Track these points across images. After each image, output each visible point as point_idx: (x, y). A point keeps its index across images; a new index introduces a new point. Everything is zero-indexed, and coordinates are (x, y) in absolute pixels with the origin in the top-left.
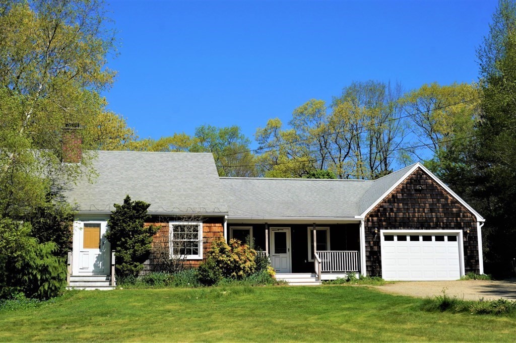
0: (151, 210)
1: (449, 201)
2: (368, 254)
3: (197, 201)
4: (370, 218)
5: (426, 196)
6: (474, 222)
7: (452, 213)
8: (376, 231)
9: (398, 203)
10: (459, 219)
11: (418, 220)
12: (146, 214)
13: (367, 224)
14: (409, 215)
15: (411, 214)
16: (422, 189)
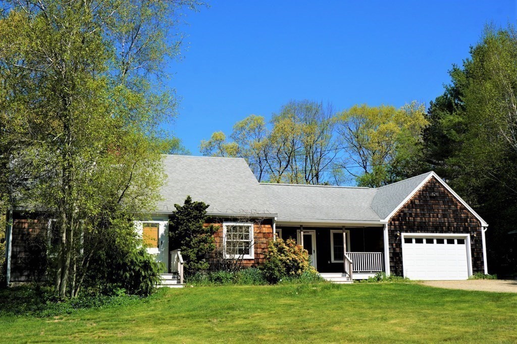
0: (209, 211)
1: (459, 207)
2: (391, 256)
3: (245, 203)
4: (393, 222)
5: (439, 203)
6: (479, 227)
7: (461, 219)
8: (398, 234)
9: (416, 209)
10: (466, 224)
11: (433, 224)
12: (206, 214)
13: (390, 227)
14: (425, 220)
15: (427, 219)
16: (436, 196)
